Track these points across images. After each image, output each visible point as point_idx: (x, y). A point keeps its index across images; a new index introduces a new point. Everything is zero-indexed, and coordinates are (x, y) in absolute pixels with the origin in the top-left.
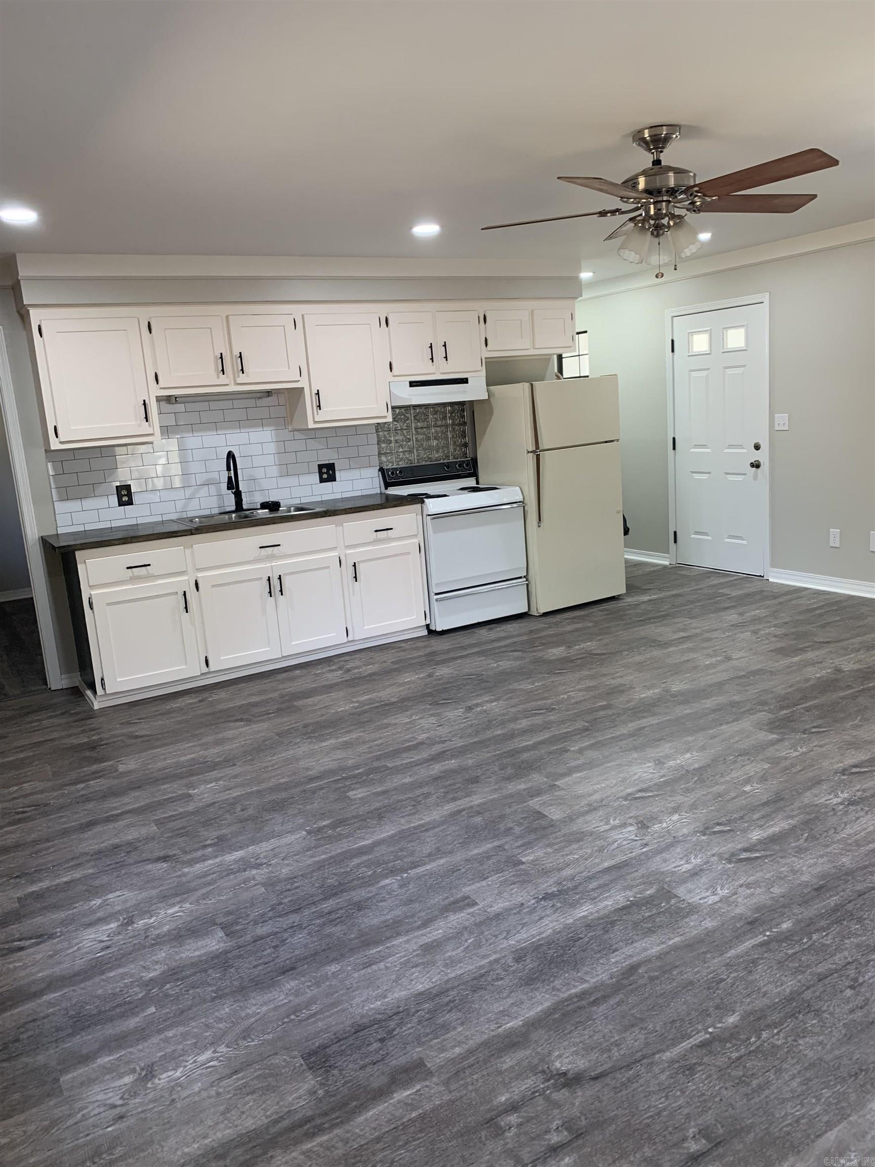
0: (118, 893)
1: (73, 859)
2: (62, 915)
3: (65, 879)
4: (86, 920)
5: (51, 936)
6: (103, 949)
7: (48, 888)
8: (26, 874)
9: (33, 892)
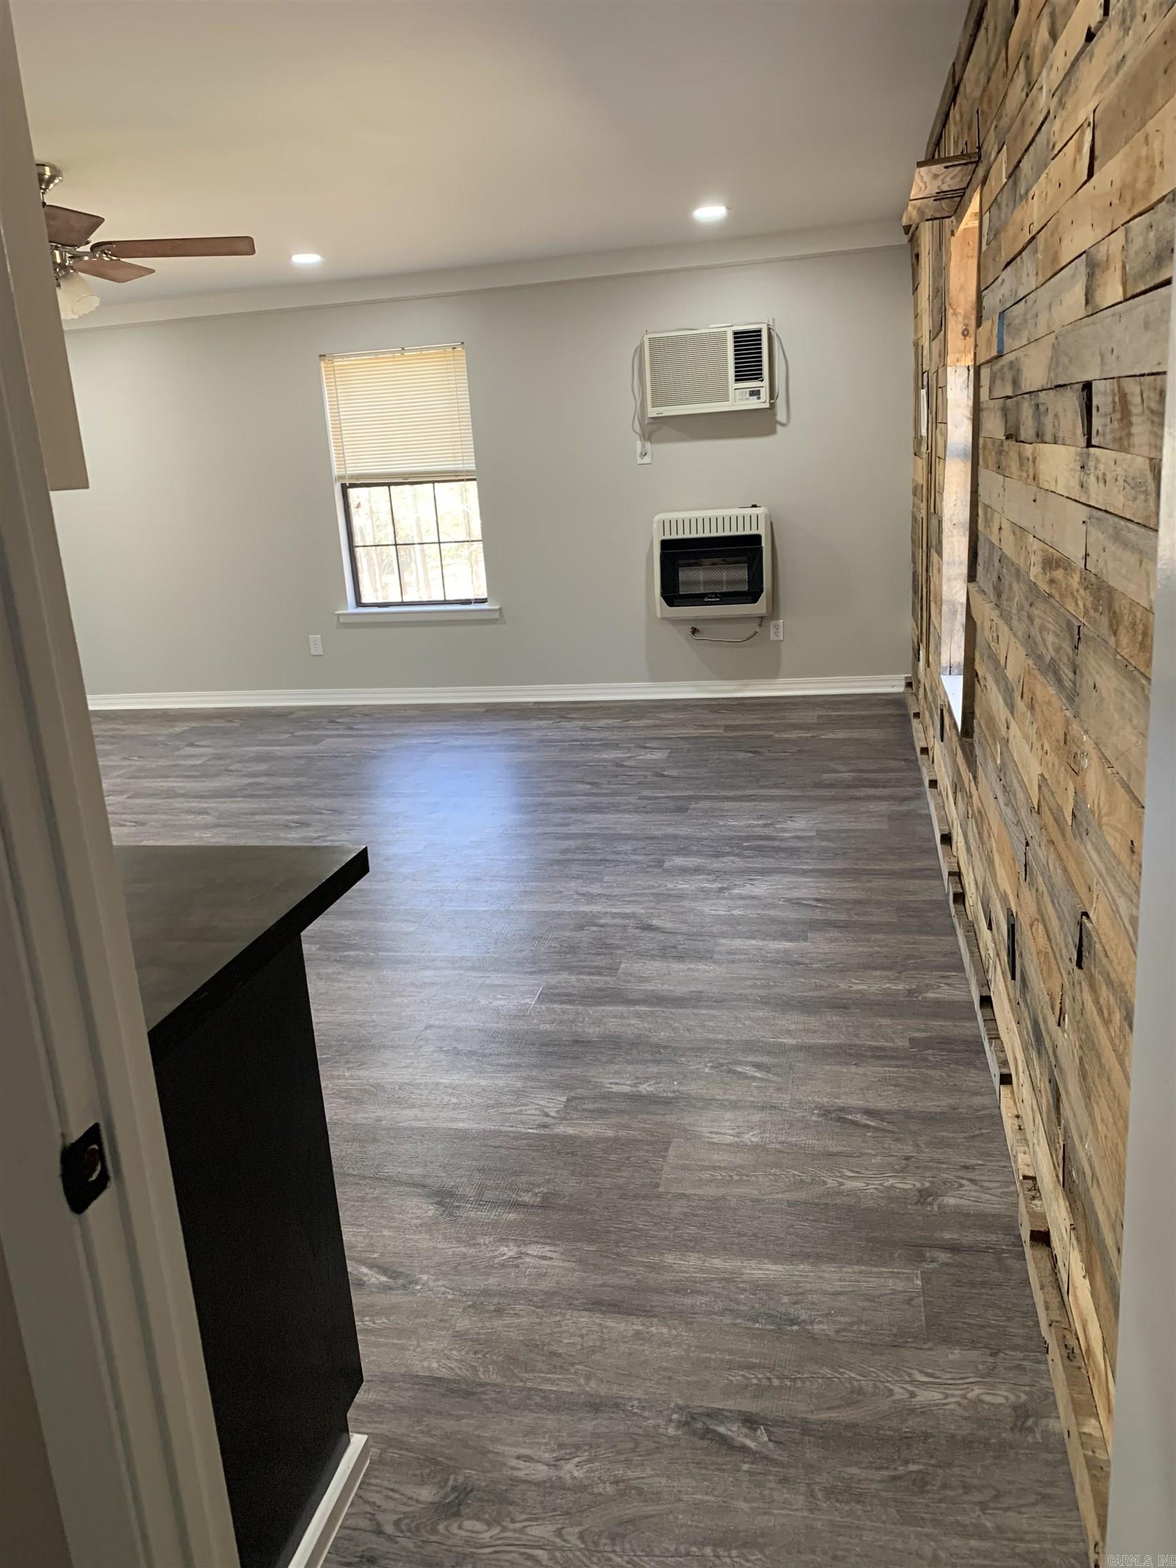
0: (714, 912)
1: (733, 962)
2: (772, 912)
3: (753, 942)
4: (756, 902)
5: (789, 900)
6: (755, 880)
7: (773, 940)
8: (787, 963)
9: (790, 941)
